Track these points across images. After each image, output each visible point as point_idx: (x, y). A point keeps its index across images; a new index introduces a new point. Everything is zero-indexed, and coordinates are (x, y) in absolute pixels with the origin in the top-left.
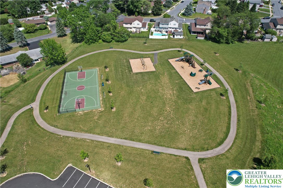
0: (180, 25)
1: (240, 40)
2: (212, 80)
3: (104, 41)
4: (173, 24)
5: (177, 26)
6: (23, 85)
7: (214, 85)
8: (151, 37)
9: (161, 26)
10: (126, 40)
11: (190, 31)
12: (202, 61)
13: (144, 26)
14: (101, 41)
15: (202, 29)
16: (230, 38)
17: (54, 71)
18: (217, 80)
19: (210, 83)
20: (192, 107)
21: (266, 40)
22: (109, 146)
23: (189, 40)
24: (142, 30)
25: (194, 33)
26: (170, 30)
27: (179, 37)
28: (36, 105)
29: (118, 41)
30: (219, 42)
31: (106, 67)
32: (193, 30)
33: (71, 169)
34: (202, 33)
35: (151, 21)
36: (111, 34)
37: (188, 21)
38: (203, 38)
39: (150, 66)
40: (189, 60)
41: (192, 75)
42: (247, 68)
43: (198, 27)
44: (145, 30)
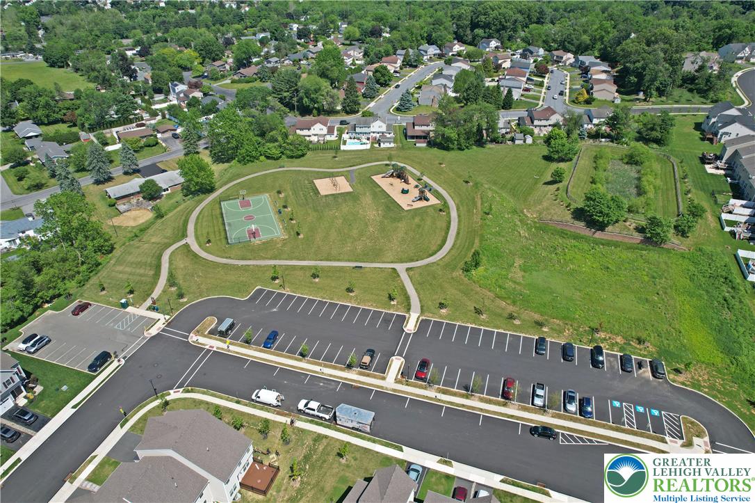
0: (389, 127)
1: (480, 143)
2: (429, 195)
3: (268, 158)
4: (378, 126)
5: (384, 129)
6: (160, 221)
7: (433, 201)
8: (343, 148)
9: (358, 130)
10: (303, 155)
11: (406, 136)
12: (418, 174)
13: (330, 131)
14: (262, 158)
15: (423, 131)
16: (462, 141)
17: (200, 202)
18: (438, 195)
19: (427, 200)
20: (402, 226)
21: (517, 142)
22: (302, 268)
23: (403, 148)
24: (328, 138)
25: (412, 137)
26: (374, 135)
27: (387, 145)
28: (191, 240)
29: (292, 157)
30: (447, 149)
31: (279, 192)
32: (409, 134)
33: (260, 292)
34: (424, 137)
35: (342, 123)
36: (280, 146)
37: (403, 120)
38: (425, 145)
39: (344, 185)
40: (400, 175)
41: (404, 192)
42: (482, 179)
43: (416, 128)
44: (333, 138)
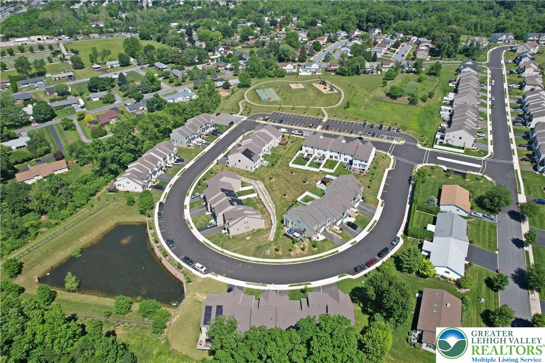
0: (320, 67)
1: (358, 73)
2: (334, 89)
3: (269, 77)
4: (315, 66)
5: (317, 67)
6: (233, 95)
7: (335, 91)
8: (300, 74)
9: (306, 67)
10: (283, 76)
11: (327, 71)
12: (330, 83)
13: (294, 67)
14: (267, 77)
15: (334, 69)
16: (350, 72)
17: (246, 90)
18: (337, 90)
19: (333, 91)
20: (323, 98)
21: (374, 73)
22: (289, 107)
23: (325, 75)
24: (293, 71)
25: (329, 71)
26: (313, 70)
27: (318, 73)
28: (247, 100)
29: (279, 77)
30: (344, 75)
31: (276, 88)
32: (328, 69)
33: (275, 113)
34: (335, 71)
35: (298, 66)
36: (275, 72)
37: (325, 65)
38: (334, 74)
39: (301, 86)
40: (324, 83)
41: (325, 88)
42: (356, 85)
43: (331, 67)
44: (295, 71)
